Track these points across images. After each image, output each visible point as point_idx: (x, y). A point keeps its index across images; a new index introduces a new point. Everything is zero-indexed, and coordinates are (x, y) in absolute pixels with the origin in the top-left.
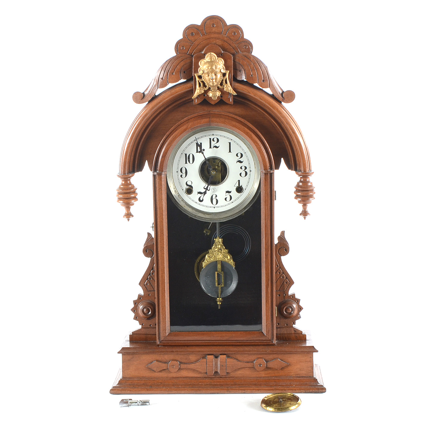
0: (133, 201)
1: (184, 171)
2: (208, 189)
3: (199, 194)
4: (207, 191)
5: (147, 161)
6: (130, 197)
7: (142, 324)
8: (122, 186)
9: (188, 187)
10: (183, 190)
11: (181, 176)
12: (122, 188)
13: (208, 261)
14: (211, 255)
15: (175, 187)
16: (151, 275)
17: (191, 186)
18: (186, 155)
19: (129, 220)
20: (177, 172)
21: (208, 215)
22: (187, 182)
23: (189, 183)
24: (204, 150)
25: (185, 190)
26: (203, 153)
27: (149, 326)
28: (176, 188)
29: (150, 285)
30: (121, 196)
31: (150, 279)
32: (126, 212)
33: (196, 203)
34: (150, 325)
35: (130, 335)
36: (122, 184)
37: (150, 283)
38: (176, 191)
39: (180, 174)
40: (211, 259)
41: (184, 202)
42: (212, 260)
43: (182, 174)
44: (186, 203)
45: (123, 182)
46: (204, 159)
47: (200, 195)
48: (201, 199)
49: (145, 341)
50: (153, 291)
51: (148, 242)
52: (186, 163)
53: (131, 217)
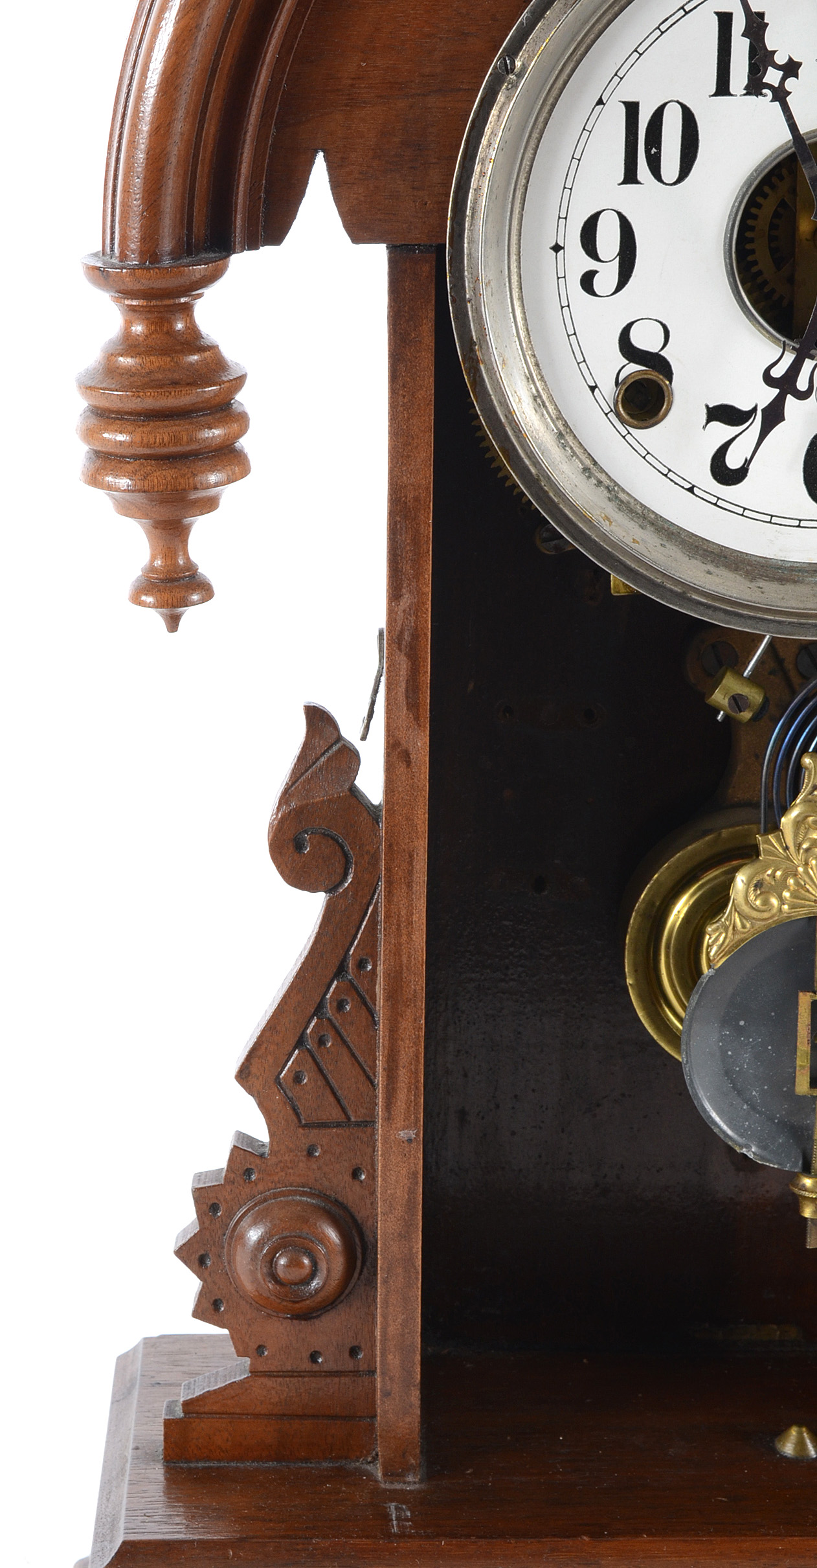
0: (213, 478)
1: (608, 239)
2: (802, 384)
3: (716, 425)
4: (790, 399)
5: (320, 157)
6: (194, 447)
7: (260, 1349)
8: (126, 361)
9: (634, 368)
10: (593, 389)
11: (587, 283)
12: (128, 373)
13: (755, 914)
14: (773, 876)
15: (537, 365)
16: (329, 1011)
17: (658, 364)
18: (632, 109)
19: (173, 623)
20: (557, 248)
21: (782, 580)
22: (630, 325)
23: (646, 339)
24: (791, 69)
25: (608, 389)
26: (780, 95)
27: (307, 1365)
28: (542, 379)
29: (321, 1082)
30: (121, 438)
31: (321, 1042)
32: (158, 563)
33: (691, 490)
34: (313, 1357)
35: (168, 1424)
36: (129, 345)
37: (321, 1070)
38: (544, 397)
39: (579, 262)
40: (774, 901)
41: (600, 483)
42: (780, 910)
43: (592, 265)
44: (614, 491)
45: (138, 329)
46: (789, 136)
47: (721, 431)
48: (733, 461)
49: (278, 1460)
50: (338, 1125)
51: (308, 781)
52: (630, 177)
53: (195, 597)
